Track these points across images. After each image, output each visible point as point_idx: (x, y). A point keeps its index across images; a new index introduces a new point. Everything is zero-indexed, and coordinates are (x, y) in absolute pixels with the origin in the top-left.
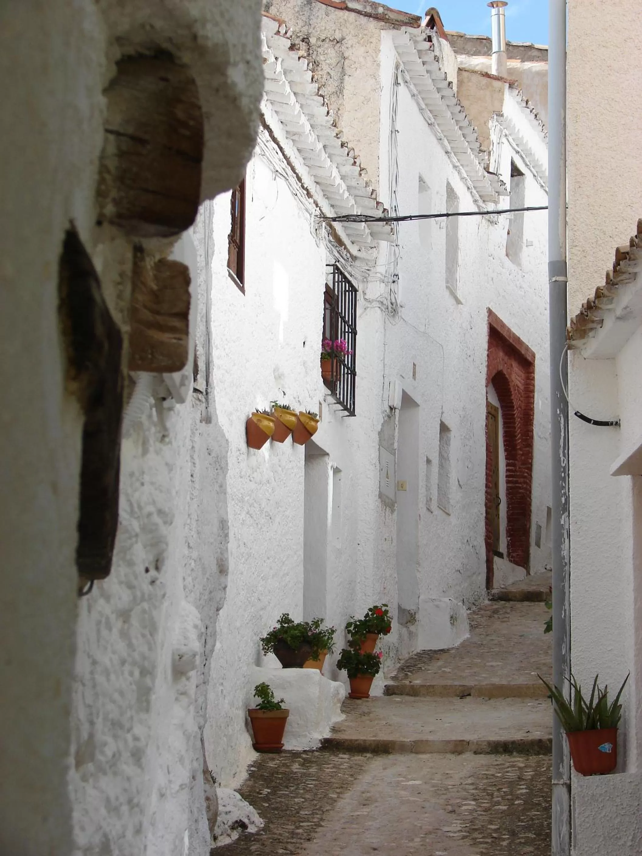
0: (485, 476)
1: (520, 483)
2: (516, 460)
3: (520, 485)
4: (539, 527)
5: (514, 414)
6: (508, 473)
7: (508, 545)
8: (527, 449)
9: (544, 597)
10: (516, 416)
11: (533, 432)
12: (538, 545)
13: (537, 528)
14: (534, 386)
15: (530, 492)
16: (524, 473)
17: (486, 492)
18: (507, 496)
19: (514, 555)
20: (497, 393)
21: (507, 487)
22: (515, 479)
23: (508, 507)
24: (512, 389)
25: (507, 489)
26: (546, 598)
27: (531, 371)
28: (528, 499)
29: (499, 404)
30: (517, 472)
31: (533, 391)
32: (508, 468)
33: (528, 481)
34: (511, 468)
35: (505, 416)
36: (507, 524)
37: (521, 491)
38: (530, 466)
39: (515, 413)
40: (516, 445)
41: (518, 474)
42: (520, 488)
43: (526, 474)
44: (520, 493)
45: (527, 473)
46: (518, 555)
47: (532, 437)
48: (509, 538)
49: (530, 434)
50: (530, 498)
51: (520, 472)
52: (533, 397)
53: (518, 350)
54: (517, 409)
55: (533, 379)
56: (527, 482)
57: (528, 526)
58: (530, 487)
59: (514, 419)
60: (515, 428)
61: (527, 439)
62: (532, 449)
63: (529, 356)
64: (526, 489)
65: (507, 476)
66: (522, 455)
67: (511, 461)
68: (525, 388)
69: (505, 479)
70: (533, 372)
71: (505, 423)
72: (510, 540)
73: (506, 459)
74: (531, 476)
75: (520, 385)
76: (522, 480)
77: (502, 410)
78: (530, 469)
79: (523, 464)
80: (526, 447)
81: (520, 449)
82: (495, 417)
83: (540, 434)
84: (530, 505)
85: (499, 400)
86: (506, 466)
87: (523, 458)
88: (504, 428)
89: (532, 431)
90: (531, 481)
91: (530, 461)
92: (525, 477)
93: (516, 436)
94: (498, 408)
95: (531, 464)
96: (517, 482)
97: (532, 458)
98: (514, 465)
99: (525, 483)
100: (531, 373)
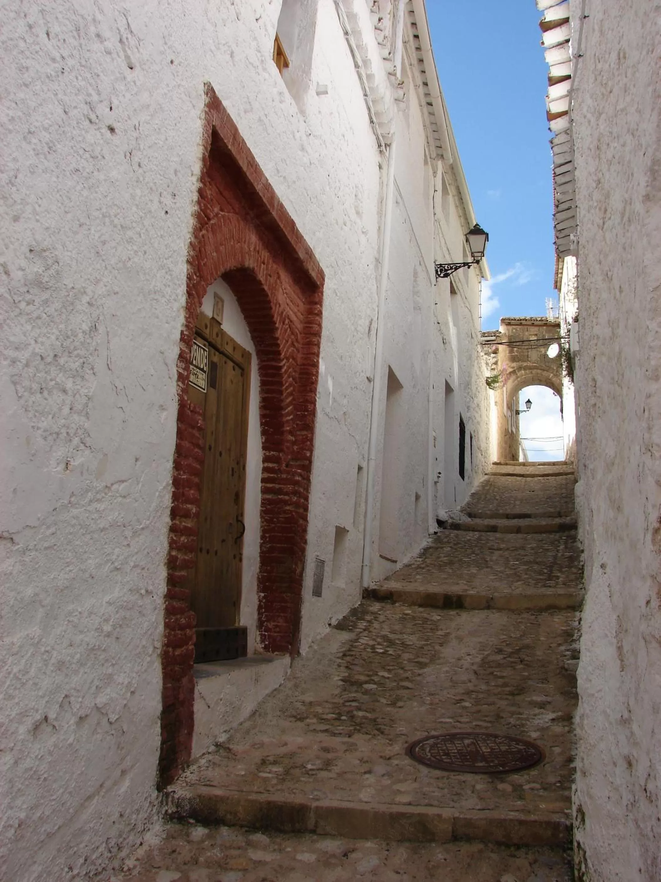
0: (171, 489)
1: (287, 494)
2: (281, 451)
3: (287, 498)
4: (321, 563)
5: (281, 368)
6: (266, 475)
7: (260, 607)
8: (304, 433)
9: (311, 823)
10: (283, 370)
11: (315, 405)
12: (317, 592)
13: (317, 566)
14: (320, 325)
15: (306, 509)
16: (293, 475)
17: (173, 529)
18: (262, 517)
19: (270, 625)
20: (250, 324)
21: (263, 499)
22: (277, 486)
23: (263, 537)
24: (277, 318)
25: (262, 503)
26: (316, 826)
27: (317, 300)
28: (301, 521)
29: (254, 348)
30: (281, 473)
31: (318, 334)
32: (266, 465)
33: (302, 490)
34: (270, 465)
35: (263, 370)
36: (261, 568)
37: (288, 508)
38: (307, 462)
39: (282, 364)
40: (282, 425)
41: (284, 476)
42: (286, 503)
43: (297, 478)
44: (285, 512)
45: (300, 475)
46: (277, 626)
47: (313, 413)
48: (262, 595)
49: (310, 407)
50: (305, 519)
51: (288, 473)
52: (318, 345)
53: (289, 243)
54: (288, 359)
55: (320, 314)
56: (300, 493)
57: (298, 571)
58: (307, 499)
59: (281, 376)
60: (281, 393)
61: (305, 416)
62: (312, 433)
63: (313, 270)
64: (297, 505)
65: (263, 480)
66: (294, 443)
67: (272, 453)
68: (305, 328)
69: (260, 485)
70: (320, 303)
71: (263, 383)
72: (264, 597)
73: (264, 448)
74: (308, 480)
75: (294, 318)
76: (290, 488)
77: (258, 358)
78: (307, 468)
79: (295, 459)
80: (301, 430)
81: (291, 432)
82: (243, 369)
83: (328, 410)
84: (305, 531)
85: (253, 338)
86: (264, 461)
87: (295, 448)
88: (262, 391)
89: (314, 403)
90: (307, 488)
91: (308, 455)
92: (297, 483)
93: (282, 409)
94: (249, 354)
95: (310, 460)
96: (279, 492)
97: (311, 449)
98: (276, 460)
99: (295, 493)
100: (316, 303)
